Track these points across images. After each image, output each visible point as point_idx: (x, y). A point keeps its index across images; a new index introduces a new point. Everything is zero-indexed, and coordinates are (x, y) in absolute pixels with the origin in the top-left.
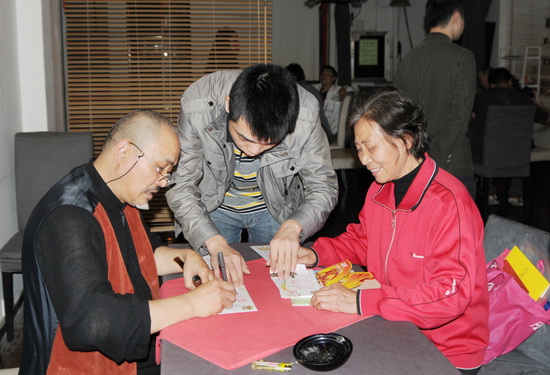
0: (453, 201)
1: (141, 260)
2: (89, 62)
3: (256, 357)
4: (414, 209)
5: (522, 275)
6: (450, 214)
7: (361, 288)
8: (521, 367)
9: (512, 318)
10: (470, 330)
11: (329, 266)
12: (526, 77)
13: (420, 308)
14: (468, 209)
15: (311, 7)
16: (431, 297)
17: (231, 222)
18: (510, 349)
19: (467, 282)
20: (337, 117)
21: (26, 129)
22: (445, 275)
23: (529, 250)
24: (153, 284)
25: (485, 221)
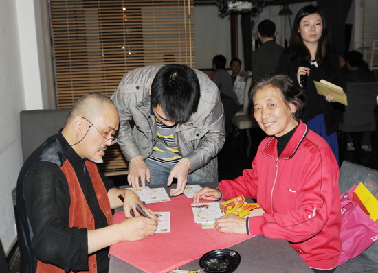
0: (318, 153)
1: (99, 197)
2: (70, 61)
3: (174, 266)
4: (291, 157)
5: (366, 202)
6: (316, 162)
7: (250, 216)
8: (365, 267)
9: (358, 233)
10: (327, 243)
11: (229, 199)
12: (373, 62)
13: (290, 228)
14: (328, 159)
15: (223, 17)
16: (298, 221)
17: (162, 170)
18: (357, 254)
19: (324, 209)
20: (243, 93)
21: (28, 108)
22: (309, 204)
23: (371, 185)
24: (107, 213)
25: (340, 165)
